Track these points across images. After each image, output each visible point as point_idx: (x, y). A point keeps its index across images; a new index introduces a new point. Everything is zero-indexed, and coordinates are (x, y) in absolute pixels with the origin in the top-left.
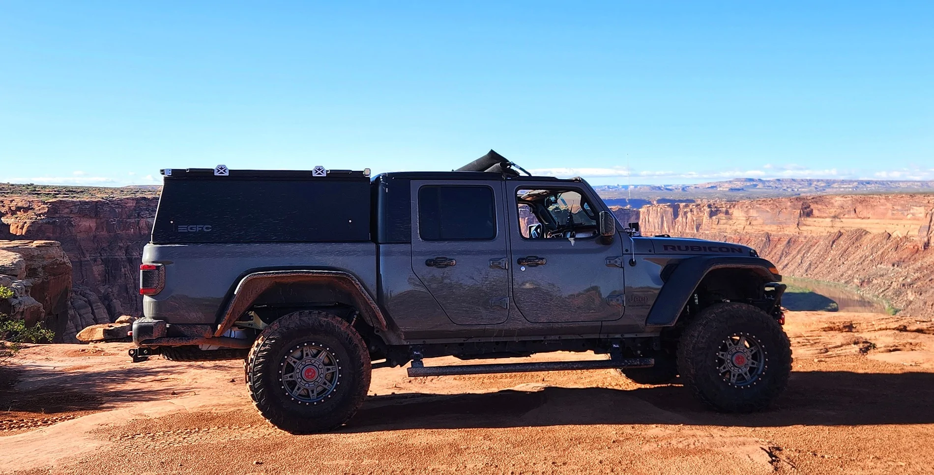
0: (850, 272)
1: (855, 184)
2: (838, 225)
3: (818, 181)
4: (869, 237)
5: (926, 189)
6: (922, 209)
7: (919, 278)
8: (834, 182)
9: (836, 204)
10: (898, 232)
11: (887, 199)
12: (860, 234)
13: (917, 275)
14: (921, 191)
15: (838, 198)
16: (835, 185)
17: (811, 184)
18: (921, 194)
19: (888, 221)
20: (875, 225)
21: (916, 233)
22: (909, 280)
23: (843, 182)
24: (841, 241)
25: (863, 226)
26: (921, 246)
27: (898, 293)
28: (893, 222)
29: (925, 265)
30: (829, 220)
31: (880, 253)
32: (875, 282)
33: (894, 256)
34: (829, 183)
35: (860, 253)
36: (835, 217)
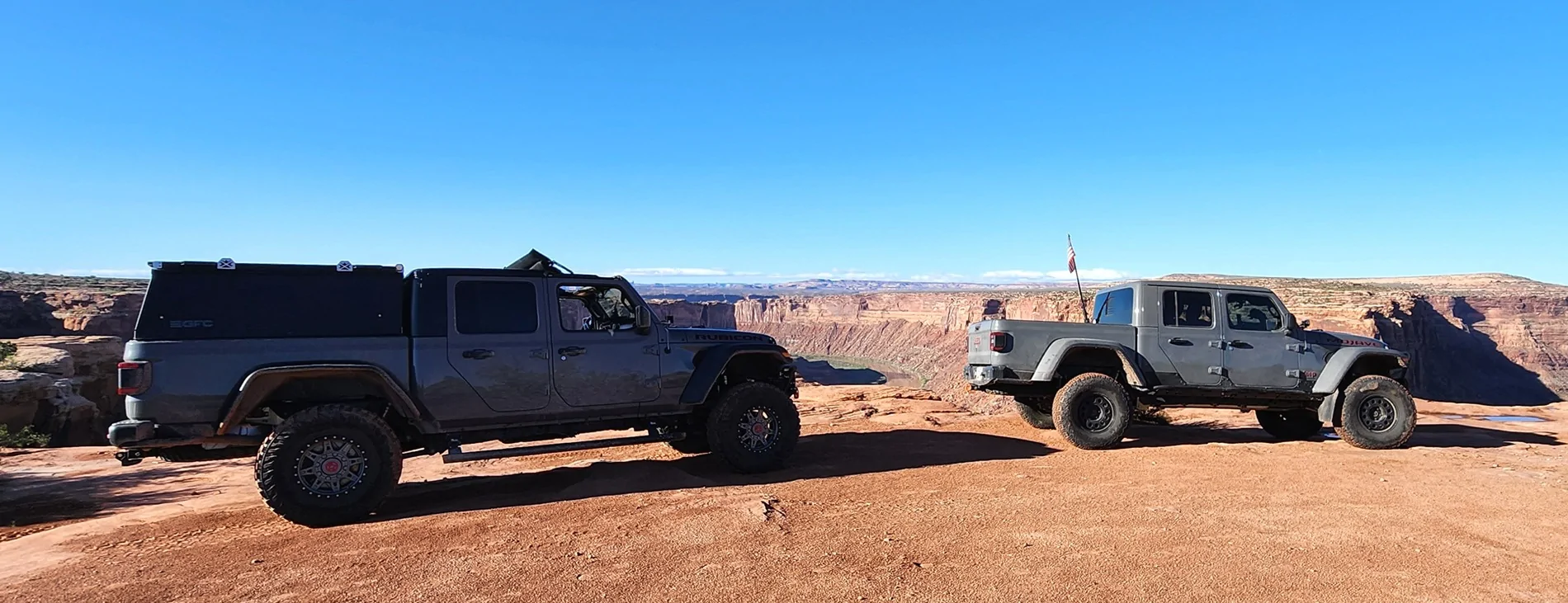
0: (894, 352)
1: (898, 285)
2: (886, 316)
3: (872, 282)
4: (908, 325)
5: (946, 289)
6: (943, 304)
7: (942, 356)
8: (883, 283)
9: (885, 300)
10: (927, 322)
11: (920, 296)
12: (903, 322)
13: (941, 353)
14: (943, 290)
15: (886, 295)
16: (884, 285)
17: (866, 284)
18: (942, 292)
19: (921, 313)
20: (912, 317)
21: (939, 322)
22: (935, 357)
23: (890, 283)
24: (888, 328)
25: (904, 317)
26: (943, 331)
27: (928, 367)
28: (925, 313)
29: (946, 346)
30: (879, 312)
31: (915, 337)
32: (912, 359)
33: (925, 339)
34: (880, 284)
35: (901, 338)
36: (884, 310)
